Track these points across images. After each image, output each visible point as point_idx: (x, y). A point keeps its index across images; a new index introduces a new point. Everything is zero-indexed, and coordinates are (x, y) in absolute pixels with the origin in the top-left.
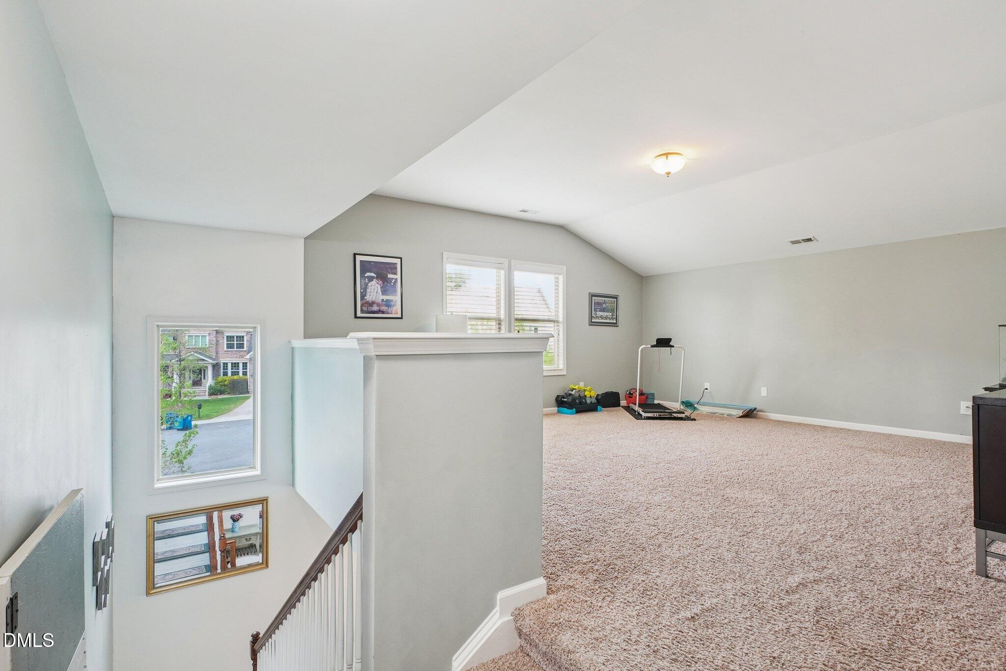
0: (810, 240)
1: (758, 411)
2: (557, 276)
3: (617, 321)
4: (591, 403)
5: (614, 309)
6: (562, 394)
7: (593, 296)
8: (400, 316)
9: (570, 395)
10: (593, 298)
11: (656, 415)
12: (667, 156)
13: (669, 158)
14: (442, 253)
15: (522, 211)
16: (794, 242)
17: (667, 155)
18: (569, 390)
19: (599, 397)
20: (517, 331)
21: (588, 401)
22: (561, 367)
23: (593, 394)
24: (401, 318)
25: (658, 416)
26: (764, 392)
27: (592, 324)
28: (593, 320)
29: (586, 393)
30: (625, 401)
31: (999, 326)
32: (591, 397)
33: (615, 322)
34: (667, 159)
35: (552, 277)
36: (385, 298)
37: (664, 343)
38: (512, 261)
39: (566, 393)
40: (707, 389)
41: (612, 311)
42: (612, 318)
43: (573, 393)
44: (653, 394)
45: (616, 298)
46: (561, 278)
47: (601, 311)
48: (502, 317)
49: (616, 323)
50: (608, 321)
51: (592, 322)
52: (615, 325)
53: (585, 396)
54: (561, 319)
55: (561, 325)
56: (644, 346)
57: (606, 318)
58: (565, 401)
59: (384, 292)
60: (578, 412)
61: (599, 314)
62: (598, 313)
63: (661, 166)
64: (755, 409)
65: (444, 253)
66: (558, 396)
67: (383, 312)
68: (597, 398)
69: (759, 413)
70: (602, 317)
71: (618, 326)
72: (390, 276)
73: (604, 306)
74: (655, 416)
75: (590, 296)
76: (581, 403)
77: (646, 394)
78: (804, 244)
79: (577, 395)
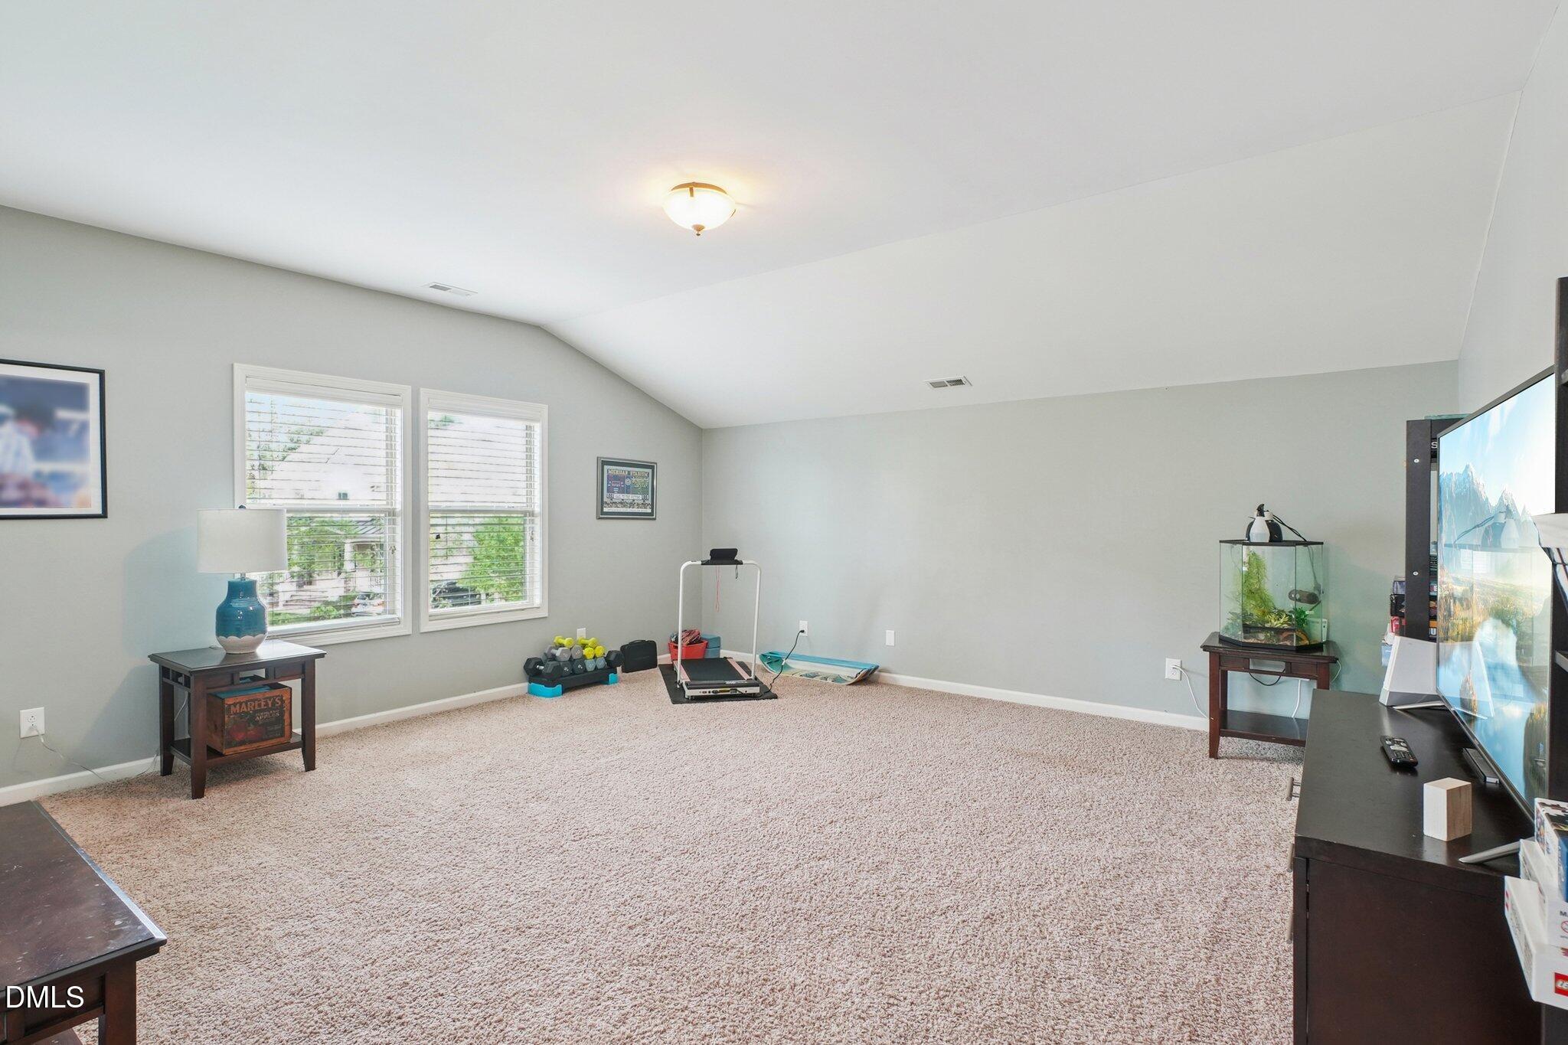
0: (959, 382)
1: (880, 671)
2: (528, 423)
3: (652, 509)
4: (596, 668)
5: (647, 488)
6: (540, 655)
7: (605, 463)
8: (100, 512)
9: (554, 658)
10: (606, 467)
11: (709, 692)
12: (691, 190)
13: (695, 193)
14: (232, 365)
15: (435, 287)
16: (937, 385)
17: (691, 187)
18: (551, 648)
19: (612, 658)
20: (434, 536)
21: (590, 666)
22: (537, 601)
23: (600, 651)
24: (104, 515)
25: (712, 694)
26: (890, 638)
27: (602, 515)
28: (605, 510)
29: (586, 651)
30: (669, 655)
31: (1221, 542)
32: (595, 657)
33: (649, 511)
34: (692, 195)
35: (521, 425)
36: (47, 467)
37: (724, 556)
38: (422, 390)
39: (545, 654)
40: (803, 631)
41: (644, 491)
42: (644, 505)
43: (558, 653)
44: (718, 639)
45: (652, 468)
46: (537, 428)
47: (622, 491)
48: (398, 507)
49: (651, 514)
50: (636, 510)
51: (603, 513)
52: (650, 516)
53: (584, 657)
54: (537, 510)
55: (538, 520)
56: (690, 563)
57: (632, 505)
58: (541, 670)
59: (43, 451)
60: (565, 691)
61: (618, 497)
62: (615, 496)
63: (685, 211)
64: (877, 668)
65: (236, 366)
66: (529, 661)
67: (41, 503)
68: (607, 659)
69: (882, 674)
70: (623, 503)
71: (655, 519)
72: (63, 414)
73: (628, 482)
74: (708, 694)
75: (600, 464)
76: (573, 673)
77: (706, 639)
78: (951, 389)
79: (566, 657)
